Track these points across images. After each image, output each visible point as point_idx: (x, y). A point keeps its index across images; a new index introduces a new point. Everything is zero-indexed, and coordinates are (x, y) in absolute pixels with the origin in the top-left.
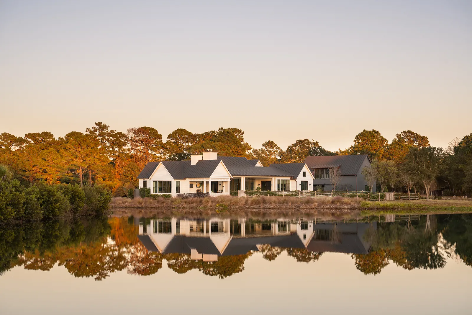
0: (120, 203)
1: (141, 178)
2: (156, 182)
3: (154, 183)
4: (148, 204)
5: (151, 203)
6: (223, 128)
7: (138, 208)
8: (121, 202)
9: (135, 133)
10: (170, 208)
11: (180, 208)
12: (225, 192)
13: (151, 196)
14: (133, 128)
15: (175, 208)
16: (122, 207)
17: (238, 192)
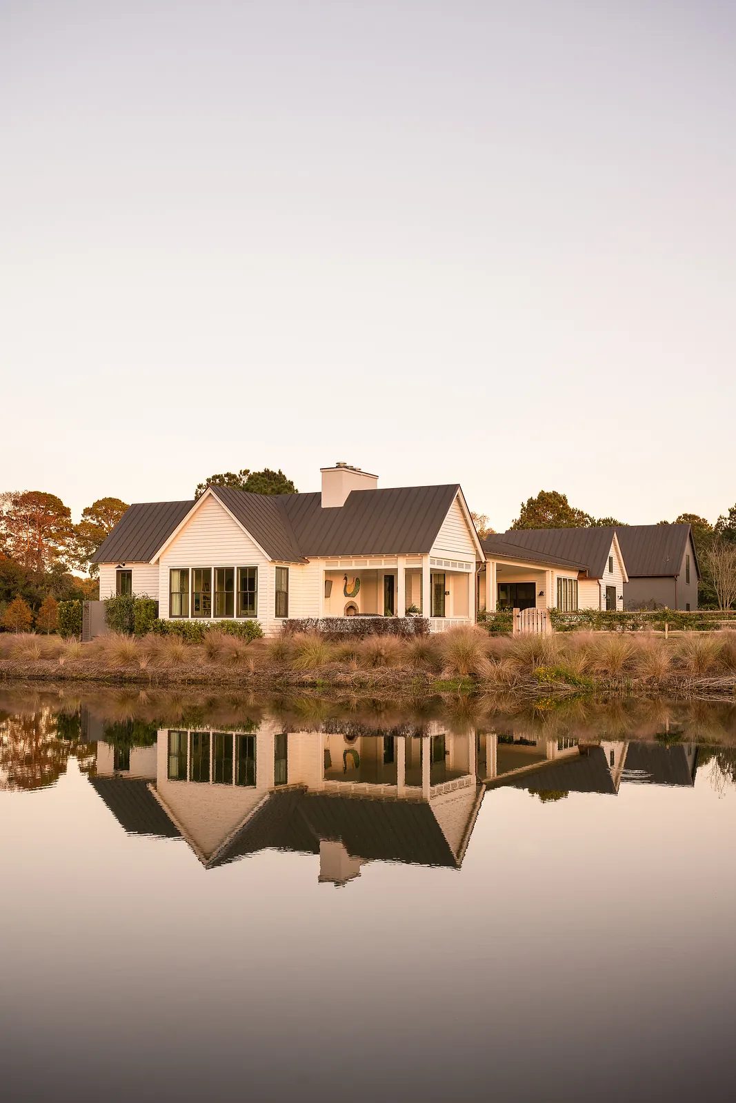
0: (31, 659)
1: (110, 561)
2: (184, 573)
3: (177, 576)
4: (165, 664)
5: (177, 658)
6: (248, 471)
7: (120, 680)
8: (36, 652)
9: (15, 503)
10: (288, 684)
11: (339, 685)
12: (456, 613)
13: (163, 629)
14: (13, 491)
15: (313, 685)
16: (42, 678)
17: (511, 617)
